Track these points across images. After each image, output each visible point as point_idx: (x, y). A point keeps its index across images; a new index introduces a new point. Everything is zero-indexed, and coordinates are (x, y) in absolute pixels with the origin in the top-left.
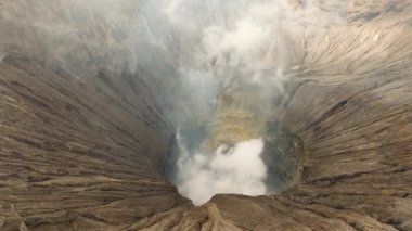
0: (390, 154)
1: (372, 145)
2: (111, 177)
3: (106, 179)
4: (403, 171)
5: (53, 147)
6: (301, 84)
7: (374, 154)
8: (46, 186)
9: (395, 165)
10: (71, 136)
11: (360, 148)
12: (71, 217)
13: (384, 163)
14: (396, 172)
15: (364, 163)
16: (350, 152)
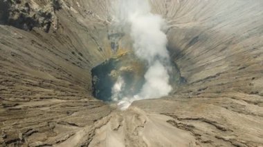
0: (233, 61)
1: (220, 58)
2: (62, 99)
3: (60, 101)
4: (244, 68)
5: (11, 83)
6: (169, 29)
7: (223, 62)
8: (20, 109)
9: (239, 66)
10: (22, 74)
11: (213, 61)
12: (51, 125)
13: (232, 66)
14: (240, 69)
15: (219, 68)
16: (208, 64)
